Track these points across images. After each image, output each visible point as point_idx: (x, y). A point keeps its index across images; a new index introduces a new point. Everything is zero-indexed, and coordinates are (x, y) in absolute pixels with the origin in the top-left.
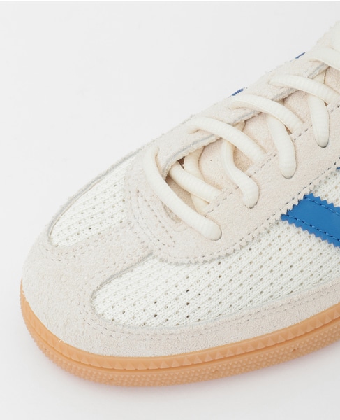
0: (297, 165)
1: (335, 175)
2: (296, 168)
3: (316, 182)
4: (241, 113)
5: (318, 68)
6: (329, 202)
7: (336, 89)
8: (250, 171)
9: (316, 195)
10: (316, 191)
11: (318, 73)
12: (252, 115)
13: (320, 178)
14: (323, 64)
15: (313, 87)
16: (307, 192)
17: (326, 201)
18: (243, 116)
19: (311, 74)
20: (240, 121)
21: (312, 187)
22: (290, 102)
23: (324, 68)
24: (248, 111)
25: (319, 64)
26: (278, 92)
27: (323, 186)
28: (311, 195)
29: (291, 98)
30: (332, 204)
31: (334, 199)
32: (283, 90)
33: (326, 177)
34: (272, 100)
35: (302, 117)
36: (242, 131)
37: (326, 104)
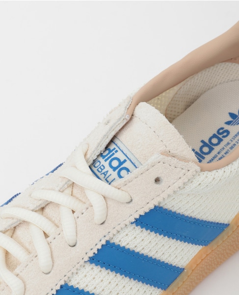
0: (53, 263)
1: (84, 266)
2: (53, 265)
3: (69, 274)
4: (10, 222)
5: (66, 183)
6: (81, 288)
7: (81, 199)
8: (17, 271)
9: (70, 284)
10: (70, 281)
11: (66, 187)
12: (19, 223)
13: (72, 271)
14: (69, 180)
15: (63, 199)
16: (63, 283)
17: (78, 288)
18: (12, 225)
19: (61, 188)
20: (9, 228)
21: (66, 278)
22: (47, 210)
23: (71, 183)
24: (15, 220)
25: (67, 180)
26: (37, 204)
27: (75, 276)
28: (66, 284)
29: (47, 207)
30: (83, 290)
31: (85, 285)
32: (40, 202)
33: (77, 269)
34: (33, 211)
35: (56, 222)
36: (12, 237)
37: (73, 212)
